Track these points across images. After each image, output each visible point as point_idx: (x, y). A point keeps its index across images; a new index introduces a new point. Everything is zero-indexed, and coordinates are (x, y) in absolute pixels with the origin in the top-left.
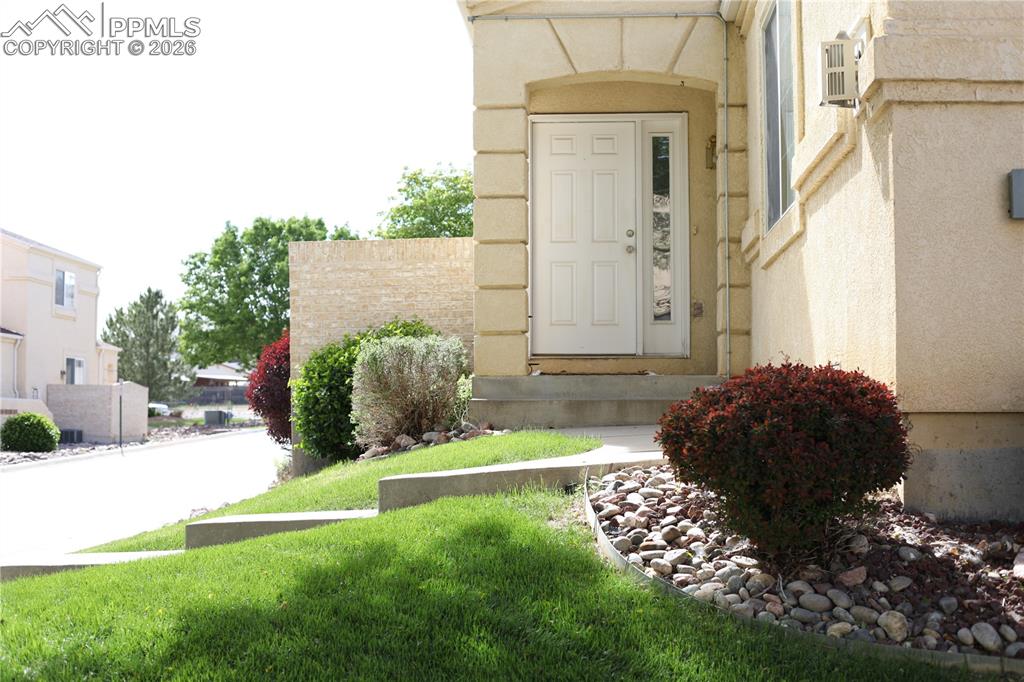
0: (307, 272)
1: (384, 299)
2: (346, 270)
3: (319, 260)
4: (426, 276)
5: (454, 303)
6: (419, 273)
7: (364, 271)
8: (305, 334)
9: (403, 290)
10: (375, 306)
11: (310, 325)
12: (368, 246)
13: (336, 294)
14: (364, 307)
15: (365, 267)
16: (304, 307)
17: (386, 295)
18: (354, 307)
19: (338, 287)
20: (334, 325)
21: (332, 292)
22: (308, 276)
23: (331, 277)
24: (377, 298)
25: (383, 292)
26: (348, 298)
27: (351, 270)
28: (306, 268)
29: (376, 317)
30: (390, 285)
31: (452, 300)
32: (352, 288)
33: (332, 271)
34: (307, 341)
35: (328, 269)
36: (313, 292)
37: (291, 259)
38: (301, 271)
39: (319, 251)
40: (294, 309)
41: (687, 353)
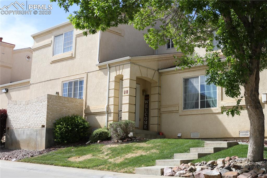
1: (64, 109)
2: (58, 102)
3: (53, 99)
4: (72, 106)
5: (76, 112)
6: (71, 105)
7: (61, 103)
8: (49, 115)
9: (68, 108)
10: (63, 111)
11: (51, 113)
12: (62, 97)
13: (56, 107)
14: (61, 111)
15: (61, 102)
16: (50, 109)
17: (65, 109)
18: (59, 110)
19: (56, 106)
20: (55, 114)
21: (55, 106)
22: (51, 102)
23: (55, 103)
24: (63, 109)
25: (64, 108)
26: (58, 108)
27: (59, 102)
28: (50, 100)
29: (63, 113)
32: (59, 106)
33: (55, 102)
34: (50, 117)
35: (55, 101)
36: (51, 106)
37: (48, 98)
38: (50, 101)
39: (53, 97)
40: (48, 109)
41: (138, 127)
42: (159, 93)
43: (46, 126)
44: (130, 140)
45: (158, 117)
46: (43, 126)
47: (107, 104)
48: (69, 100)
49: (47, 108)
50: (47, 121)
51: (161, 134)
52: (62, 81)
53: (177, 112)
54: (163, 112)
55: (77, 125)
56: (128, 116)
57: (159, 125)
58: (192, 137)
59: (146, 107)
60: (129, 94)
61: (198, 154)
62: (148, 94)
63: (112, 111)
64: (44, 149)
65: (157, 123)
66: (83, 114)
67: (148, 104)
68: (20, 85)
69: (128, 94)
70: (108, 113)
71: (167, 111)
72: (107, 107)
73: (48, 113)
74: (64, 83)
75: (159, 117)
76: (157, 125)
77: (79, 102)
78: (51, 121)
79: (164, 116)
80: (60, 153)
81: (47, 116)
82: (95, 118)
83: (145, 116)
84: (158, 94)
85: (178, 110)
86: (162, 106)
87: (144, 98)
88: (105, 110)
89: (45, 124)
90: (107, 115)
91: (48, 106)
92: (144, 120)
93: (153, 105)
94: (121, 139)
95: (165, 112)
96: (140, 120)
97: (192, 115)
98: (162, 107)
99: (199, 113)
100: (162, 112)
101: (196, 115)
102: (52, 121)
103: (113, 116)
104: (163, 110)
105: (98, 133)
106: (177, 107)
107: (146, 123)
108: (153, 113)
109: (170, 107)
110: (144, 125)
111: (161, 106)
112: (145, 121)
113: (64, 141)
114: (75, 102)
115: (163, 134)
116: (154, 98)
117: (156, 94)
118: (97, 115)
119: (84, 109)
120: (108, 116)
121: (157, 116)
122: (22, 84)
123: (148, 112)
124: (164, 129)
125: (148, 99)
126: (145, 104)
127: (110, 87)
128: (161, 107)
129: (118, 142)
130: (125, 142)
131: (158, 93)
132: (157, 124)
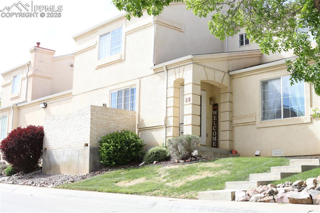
0: (95, 114)
1: (112, 124)
2: (104, 115)
3: (98, 111)
4: (121, 119)
5: (127, 127)
6: (120, 118)
8: (93, 131)
9: (117, 122)
10: (110, 125)
11: (95, 128)
12: (109, 109)
13: (101, 121)
14: (108, 125)
15: (108, 115)
16: (94, 123)
18: (105, 125)
19: (102, 119)
20: (101, 129)
22: (95, 115)
23: (100, 116)
24: (111, 123)
26: (104, 122)
27: (105, 115)
28: (95, 113)
29: (110, 128)
30: (113, 120)
31: (127, 126)
32: (105, 120)
34: (94, 133)
35: (100, 114)
36: (96, 120)
37: (91, 110)
38: (93, 113)
39: (98, 109)
40: (91, 123)
41: (205, 144)
42: (230, 101)
43: (90, 144)
44: (195, 159)
45: (229, 130)
46: (87, 145)
47: (165, 116)
48: (118, 113)
49: (91, 122)
50: (90, 138)
51: (233, 152)
52: (110, 91)
53: (254, 123)
54: (236, 125)
55: (128, 143)
56: (191, 129)
57: (231, 141)
58: (273, 155)
59: (215, 119)
60: (192, 102)
61: (281, 173)
62: (217, 103)
63: (172, 124)
64: (88, 172)
65: (228, 139)
66: (135, 129)
67: (217, 115)
68: (60, 97)
69: (191, 102)
70: (166, 127)
71: (241, 123)
72: (164, 119)
73: (91, 128)
74: (112, 92)
75: (232, 131)
76: (228, 141)
77: (130, 114)
78: (95, 138)
79: (237, 130)
80: (107, 177)
81: (91, 133)
82: (151, 133)
83: (213, 131)
84: (229, 102)
85: (255, 122)
86: (234, 117)
87: (212, 107)
88: (163, 123)
89: (88, 142)
91: (91, 119)
92: (213, 136)
93: (224, 117)
94: (182, 159)
95: (238, 125)
96: (207, 136)
97: (273, 127)
98: (234, 118)
99: (282, 124)
100: (234, 125)
101: (278, 127)
102: (97, 138)
103: (173, 131)
104: (235, 122)
105: (154, 152)
106: (254, 118)
107: (215, 139)
108: (224, 126)
109: (244, 118)
110: (212, 142)
111: (233, 117)
112: (213, 137)
113: (112, 162)
114: (125, 114)
115: (236, 153)
116: (224, 108)
117: (227, 102)
118: (153, 130)
119: (137, 123)
120: (166, 130)
121: (228, 130)
122: (63, 97)
123: (217, 126)
124: (238, 147)
125: (217, 109)
126: (213, 115)
127: (168, 95)
128: (233, 118)
129: (178, 162)
130: (188, 162)
131: (228, 101)
132: (229, 140)
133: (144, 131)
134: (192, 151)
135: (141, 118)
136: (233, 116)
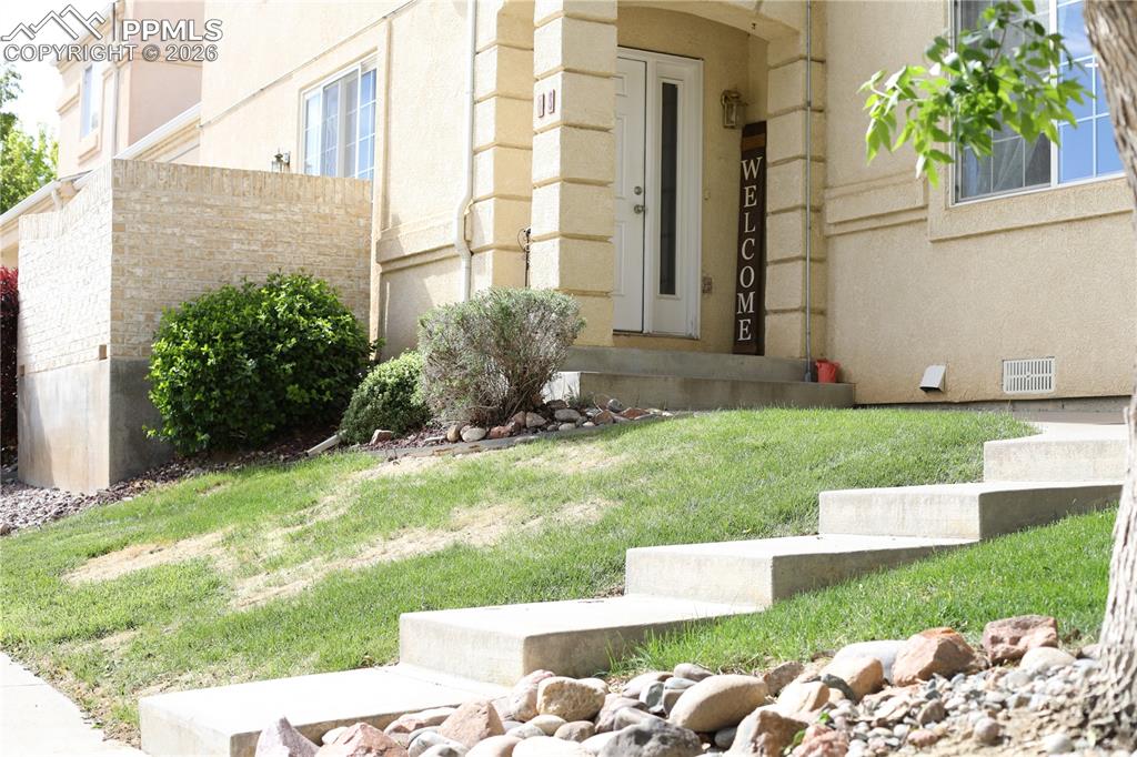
0: (137, 201)
1: (236, 246)
2: (187, 203)
3: (153, 187)
4: (288, 220)
5: (321, 258)
6: (280, 216)
7: (211, 207)
8: (130, 283)
9: (260, 237)
10: (224, 253)
11: (139, 271)
13: (174, 234)
14: (211, 253)
15: (211, 202)
16: (131, 247)
17: (239, 241)
18: (197, 253)
19: (176, 225)
20: (170, 275)
21: (169, 231)
22: (138, 207)
23: (169, 210)
24: (227, 243)
25: (235, 237)
26: (189, 241)
27: (195, 205)
28: (135, 195)
29: (225, 268)
30: (243, 229)
31: (319, 254)
32: (195, 228)
33: (169, 203)
34: (134, 293)
35: (165, 200)
36: (144, 228)
37: (116, 182)
38: (128, 199)
39: (151, 175)
40: (118, 248)
41: (697, 333)
42: (809, 104)
43: (113, 348)
45: (805, 259)
46: (104, 352)
47: (464, 192)
48: (267, 191)
49: (116, 240)
50: (113, 318)
51: (823, 370)
52: (301, 90)
53: (915, 217)
54: (840, 230)
56: (557, 259)
57: (818, 312)
58: (1010, 393)
59: (751, 201)
60: (563, 114)
62: (762, 119)
63: (489, 239)
64: (102, 480)
65: (797, 302)
66: (368, 268)
67: (760, 182)
69: (557, 117)
70: (472, 253)
71: (861, 219)
72: (461, 210)
73: (118, 270)
74: (307, 97)
75: (818, 260)
76: (798, 316)
77: (338, 198)
78: (142, 318)
79: (846, 252)
81: (116, 293)
82: (424, 285)
83: (741, 263)
84: (805, 109)
85: (924, 208)
86: (832, 187)
87: (739, 143)
88: (453, 235)
89: (107, 340)
90: (464, 263)
91: (117, 227)
92: (739, 289)
93: (786, 186)
94: (478, 422)
95: (852, 226)
96: (707, 287)
97: (1010, 236)
98: (833, 193)
99: (1053, 215)
100: (833, 231)
101: (1030, 233)
102: (150, 318)
103: (493, 270)
104: (836, 211)
105: (385, 384)
106: (919, 188)
107: (748, 304)
108: (785, 234)
109: (875, 188)
110: (738, 317)
111: (826, 188)
112: (741, 295)
114: (309, 196)
115: (838, 375)
116: (785, 139)
117: (795, 109)
118: (431, 266)
119: (376, 236)
120: (469, 268)
121: (798, 258)
123: (761, 236)
124: (851, 346)
125: (762, 151)
126: (743, 183)
127: (478, 88)
128: (828, 194)
129: (458, 438)
130: (500, 435)
131: (800, 101)
132: (803, 310)
133: (399, 275)
134: (544, 377)
135: (392, 211)
136: (830, 181)
